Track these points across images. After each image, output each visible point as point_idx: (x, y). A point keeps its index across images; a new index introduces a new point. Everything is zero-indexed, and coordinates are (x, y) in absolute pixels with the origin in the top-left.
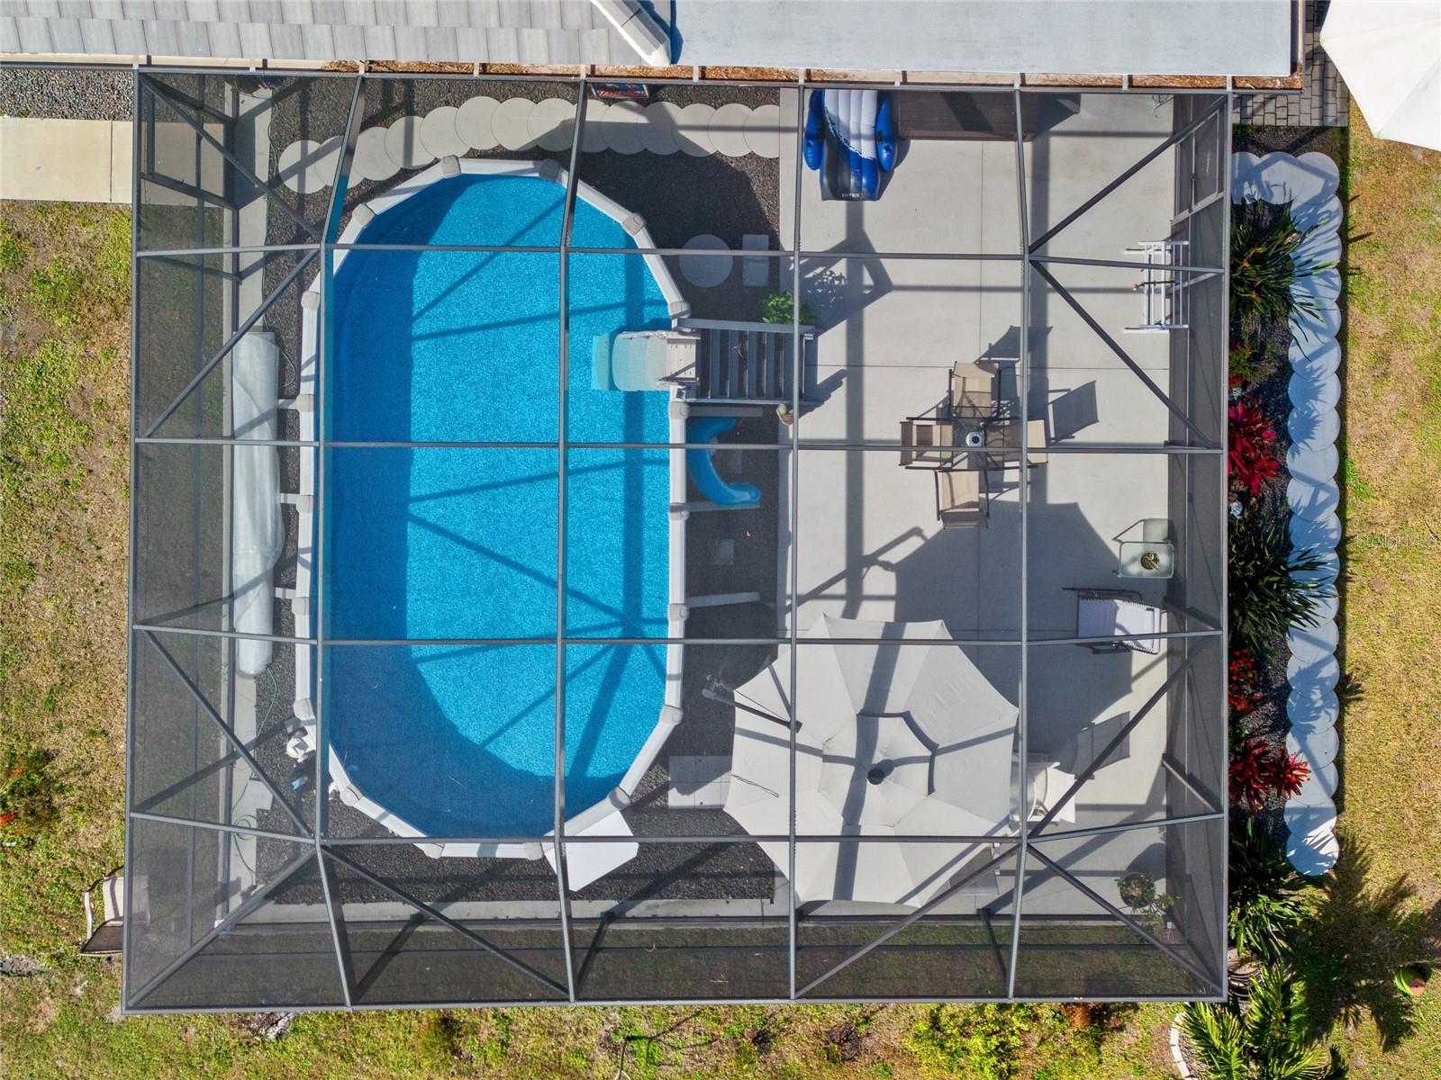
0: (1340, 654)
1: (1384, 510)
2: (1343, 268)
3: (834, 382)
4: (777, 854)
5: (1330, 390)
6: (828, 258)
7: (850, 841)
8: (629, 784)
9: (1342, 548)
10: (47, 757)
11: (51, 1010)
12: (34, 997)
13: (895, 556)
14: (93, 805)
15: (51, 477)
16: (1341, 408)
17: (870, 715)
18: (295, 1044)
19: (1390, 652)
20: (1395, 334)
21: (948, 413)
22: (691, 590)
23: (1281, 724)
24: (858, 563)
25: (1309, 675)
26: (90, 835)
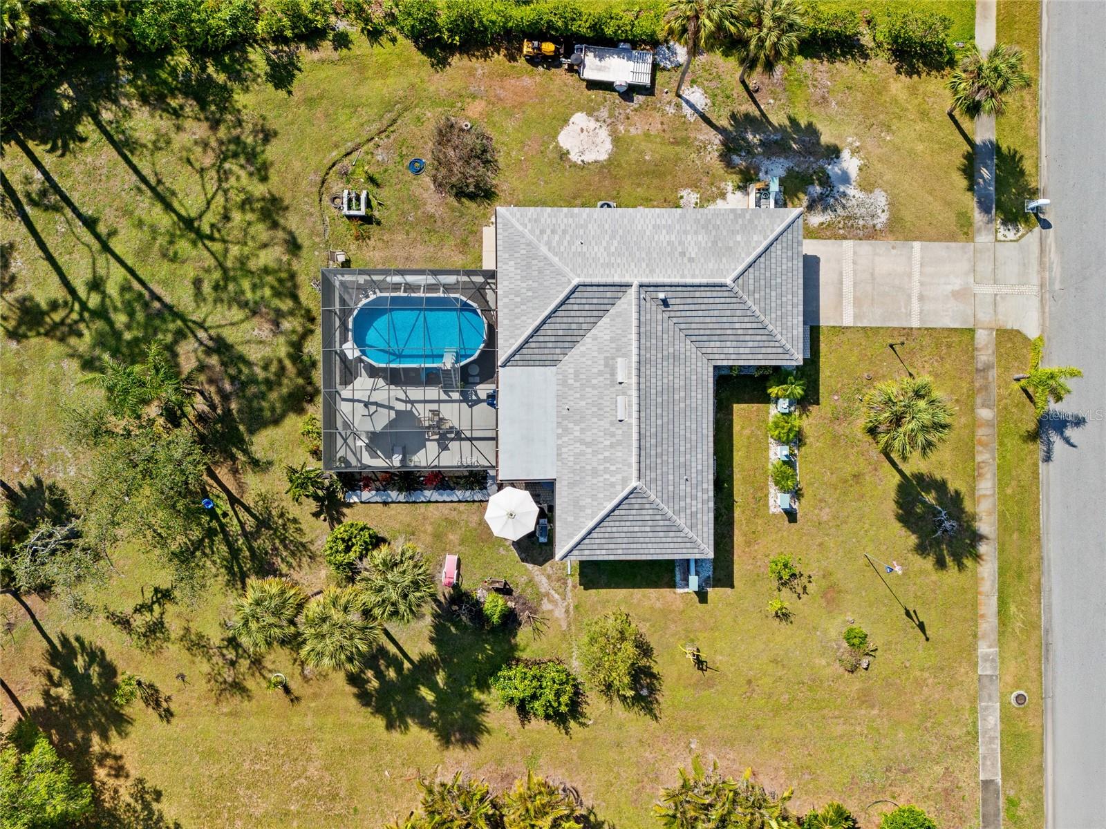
0: (393, 502)
1: (422, 510)
2: (474, 501)
3: (449, 396)
4: (350, 387)
5: (448, 499)
6: (476, 395)
7: (353, 400)
8: (363, 357)
9: (414, 502)
10: (369, 239)
11: (317, 240)
12: (320, 237)
13: (414, 410)
14: (359, 248)
15: (427, 239)
16: (444, 502)
17: (376, 404)
18: (310, 289)
19: (393, 512)
20: (460, 512)
21: (441, 420)
22: (403, 369)
23: (378, 490)
24: (413, 402)
25: (389, 496)
26: (353, 247)
